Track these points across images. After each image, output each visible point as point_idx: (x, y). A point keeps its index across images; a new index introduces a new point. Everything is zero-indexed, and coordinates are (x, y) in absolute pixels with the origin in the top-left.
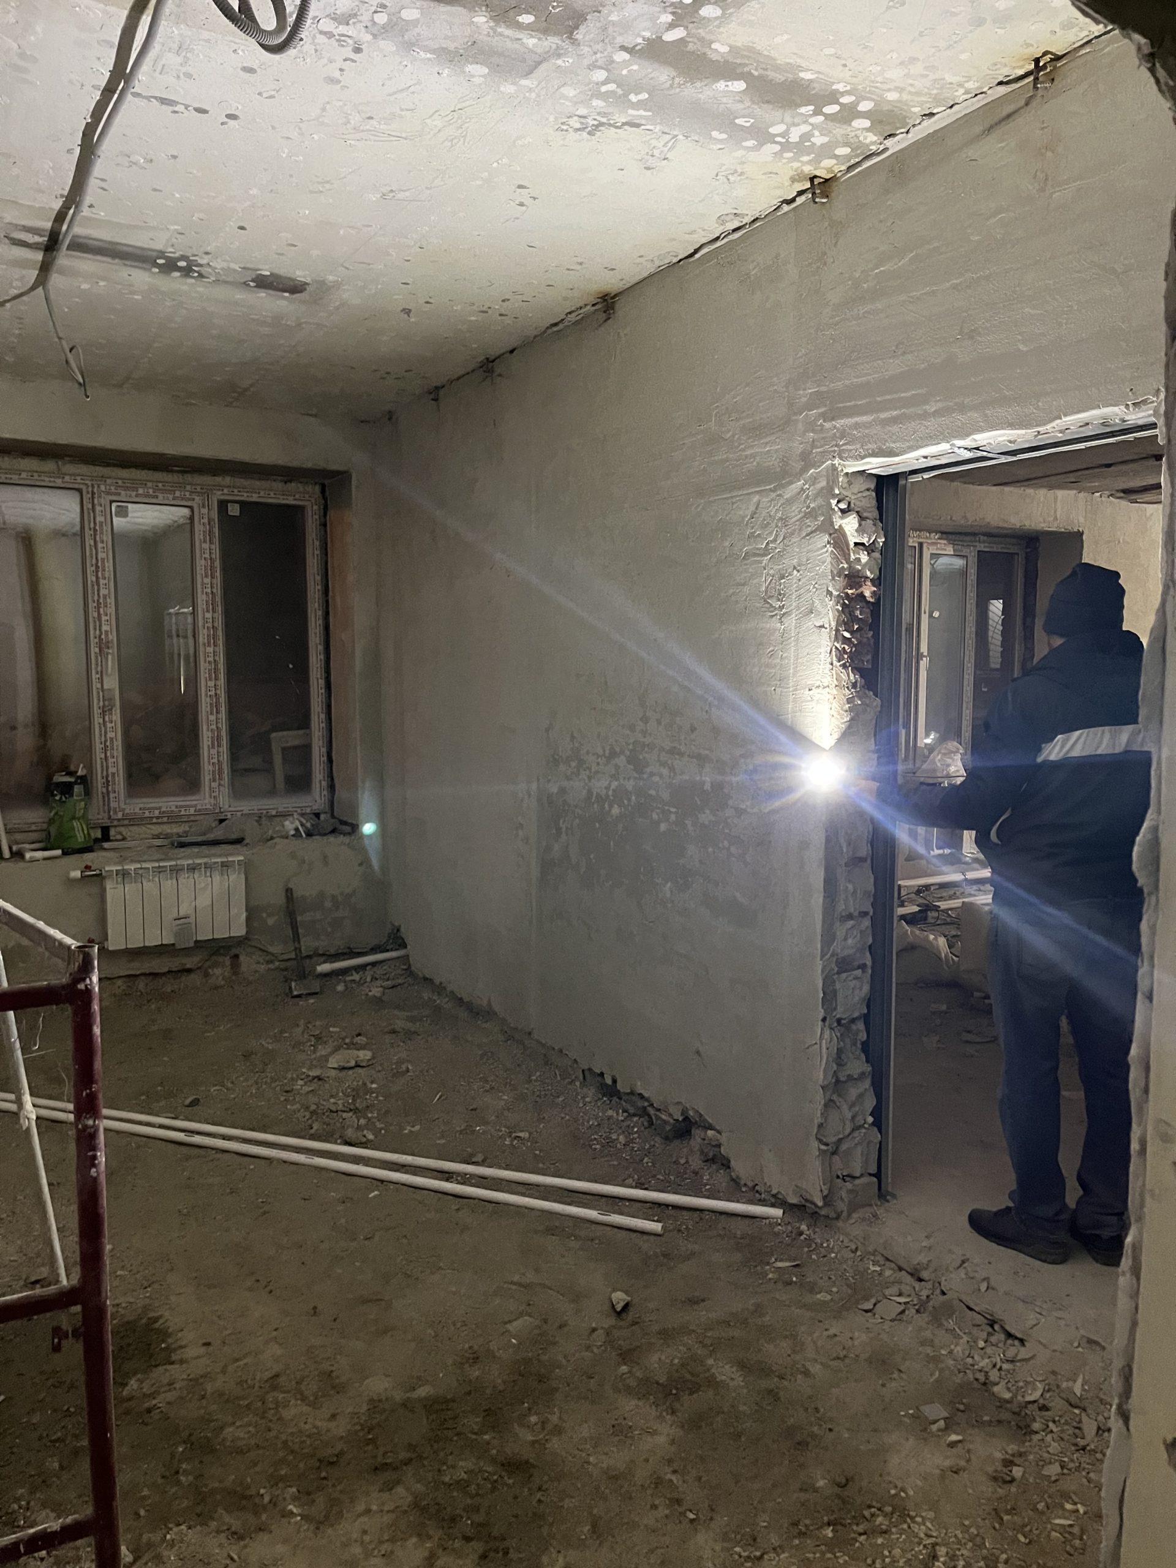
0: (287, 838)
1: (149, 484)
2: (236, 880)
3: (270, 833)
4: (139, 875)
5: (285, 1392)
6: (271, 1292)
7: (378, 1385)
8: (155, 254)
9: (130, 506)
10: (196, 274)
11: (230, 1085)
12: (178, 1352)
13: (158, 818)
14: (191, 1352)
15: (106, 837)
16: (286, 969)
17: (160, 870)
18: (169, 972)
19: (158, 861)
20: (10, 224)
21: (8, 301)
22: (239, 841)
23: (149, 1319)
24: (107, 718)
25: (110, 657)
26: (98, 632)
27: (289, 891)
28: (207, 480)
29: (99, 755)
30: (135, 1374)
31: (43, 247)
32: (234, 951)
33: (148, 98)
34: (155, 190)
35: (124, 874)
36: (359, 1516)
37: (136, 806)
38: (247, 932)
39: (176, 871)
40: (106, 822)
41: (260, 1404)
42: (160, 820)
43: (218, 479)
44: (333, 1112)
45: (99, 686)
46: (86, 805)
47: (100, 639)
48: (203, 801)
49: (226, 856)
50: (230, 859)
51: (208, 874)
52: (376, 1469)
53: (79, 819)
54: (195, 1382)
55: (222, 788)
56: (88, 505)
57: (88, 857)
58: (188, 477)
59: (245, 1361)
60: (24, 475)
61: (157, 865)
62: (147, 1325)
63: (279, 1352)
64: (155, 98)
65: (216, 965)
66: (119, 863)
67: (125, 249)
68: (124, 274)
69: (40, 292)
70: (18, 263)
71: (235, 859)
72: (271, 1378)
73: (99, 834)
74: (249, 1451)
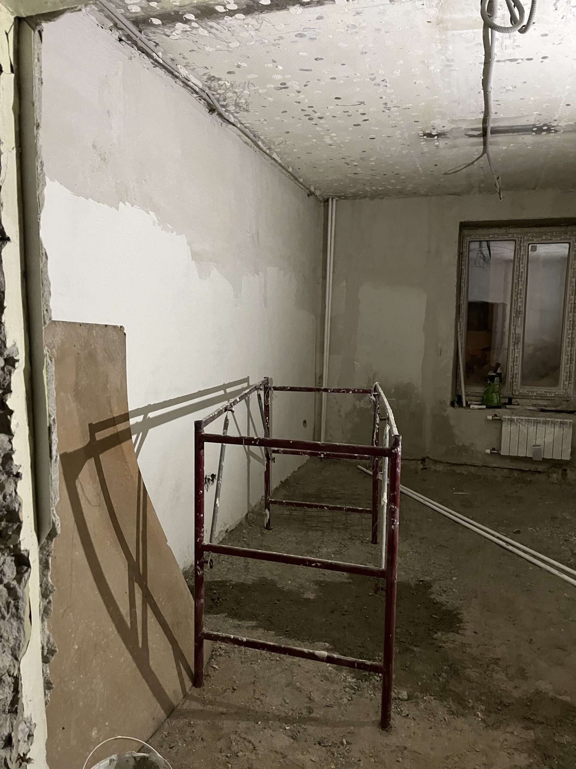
1: (549, 234)
2: (567, 432)
4: (519, 421)
5: (499, 667)
6: (514, 624)
7: (544, 686)
8: (531, 127)
9: (538, 245)
10: (553, 131)
11: (538, 529)
12: (463, 630)
13: (535, 396)
14: (468, 633)
15: (510, 403)
17: (528, 421)
18: (530, 471)
19: (529, 416)
20: (465, 129)
21: (475, 161)
22: (573, 412)
23: (457, 612)
24: (516, 347)
25: (520, 318)
26: (516, 307)
29: (510, 364)
30: (443, 631)
31: (482, 135)
32: (564, 468)
33: (504, 61)
34: (522, 99)
35: (511, 421)
36: (508, 733)
37: (524, 390)
38: (571, 459)
39: (537, 423)
40: (511, 396)
41: (486, 666)
42: (536, 398)
45: (514, 331)
46: (499, 386)
47: (517, 310)
49: (563, 419)
50: (565, 420)
51: (553, 427)
52: (525, 718)
53: (496, 393)
54: (463, 645)
55: (570, 385)
56: (518, 247)
57: (498, 411)
58: (570, 228)
59: (488, 647)
60: (492, 236)
61: (527, 418)
62: (455, 615)
63: (506, 650)
64: (508, 60)
65: (554, 472)
66: (511, 415)
67: (517, 127)
68: (521, 139)
69: (486, 155)
70: (474, 145)
71: (568, 421)
72: (496, 659)
73: (507, 401)
74: (473, 682)
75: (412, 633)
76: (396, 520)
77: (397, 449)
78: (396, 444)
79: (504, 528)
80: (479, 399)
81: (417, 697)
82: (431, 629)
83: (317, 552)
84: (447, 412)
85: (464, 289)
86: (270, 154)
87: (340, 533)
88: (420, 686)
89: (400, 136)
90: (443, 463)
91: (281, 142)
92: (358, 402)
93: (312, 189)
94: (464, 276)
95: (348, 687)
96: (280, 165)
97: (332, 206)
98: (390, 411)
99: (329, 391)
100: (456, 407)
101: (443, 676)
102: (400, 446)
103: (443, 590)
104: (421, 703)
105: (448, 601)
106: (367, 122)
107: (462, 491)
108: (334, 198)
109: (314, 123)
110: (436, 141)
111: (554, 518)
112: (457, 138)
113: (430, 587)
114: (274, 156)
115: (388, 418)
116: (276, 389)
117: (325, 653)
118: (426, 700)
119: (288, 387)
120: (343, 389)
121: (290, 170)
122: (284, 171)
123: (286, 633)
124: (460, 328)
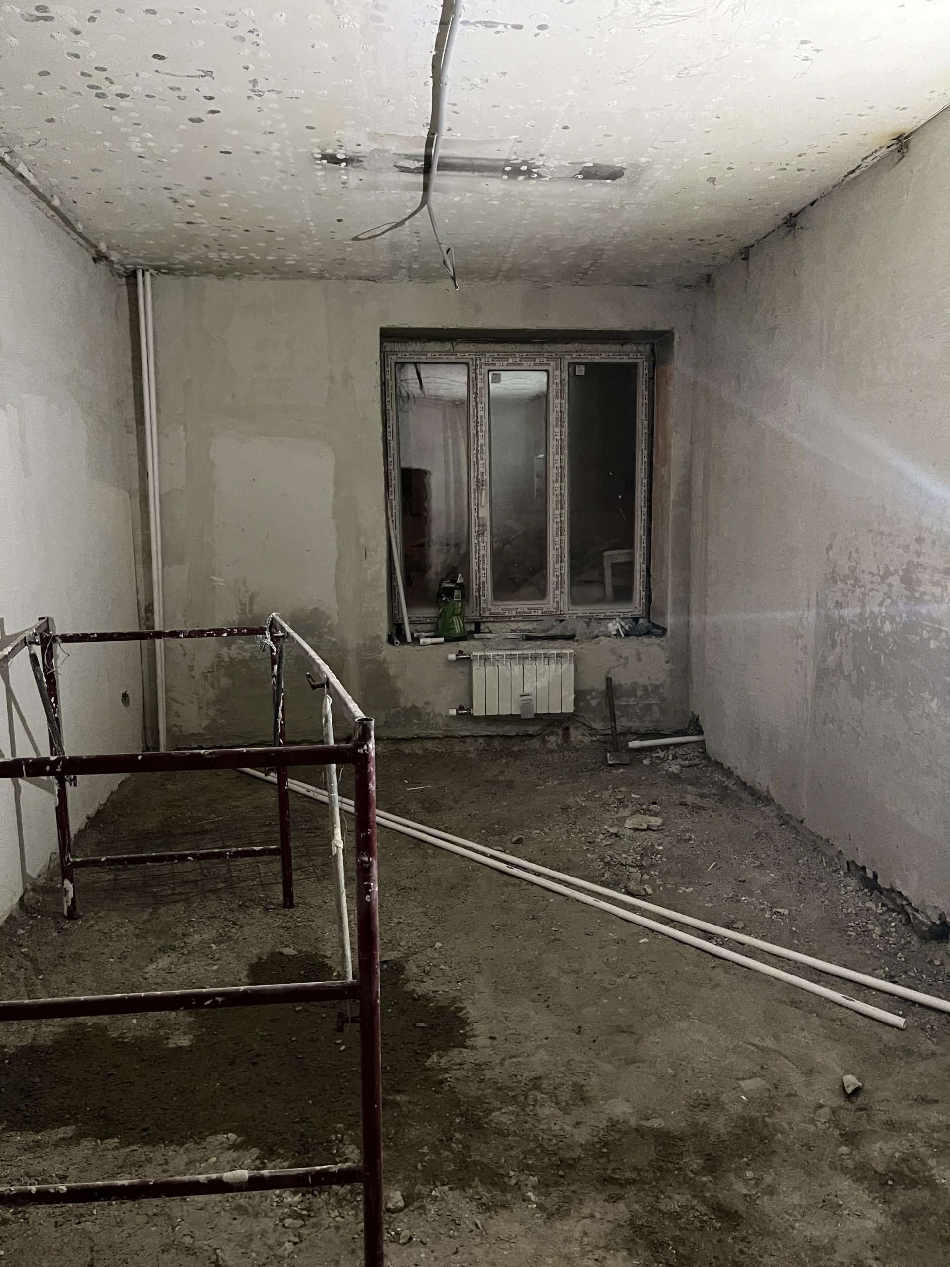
0: (609, 637)
1: (517, 355)
2: (568, 667)
3: (596, 632)
4: (497, 659)
5: (543, 1093)
6: (548, 1006)
7: (620, 1108)
8: (503, 163)
9: (502, 373)
10: (536, 176)
11: (547, 831)
12: (472, 1039)
13: (514, 617)
14: (481, 1042)
15: (478, 630)
16: (605, 742)
17: (511, 657)
18: (517, 736)
19: (510, 650)
20: (395, 154)
21: (406, 220)
22: (572, 638)
23: (456, 1007)
24: (480, 539)
25: (484, 492)
26: (476, 474)
27: (609, 680)
28: (561, 347)
29: (474, 567)
30: (439, 1049)
31: (422, 171)
32: (565, 725)
33: (475, 24)
34: (494, 106)
35: (486, 659)
36: (584, 1218)
37: (499, 608)
38: (575, 710)
39: (523, 658)
40: (479, 619)
41: (523, 1098)
42: (516, 619)
43: (569, 347)
44: (624, 865)
45: (475, 515)
46: (462, 605)
47: (478, 479)
48: (548, 605)
49: (561, 648)
50: (564, 651)
51: (546, 663)
52: (605, 1180)
53: (457, 615)
54: (479, 1067)
55: (563, 595)
56: (472, 375)
57: (463, 645)
58: (546, 347)
59: (519, 1059)
60: (429, 355)
61: (509, 653)
62: (454, 1012)
63: (546, 1058)
64: (480, 22)
65: (552, 734)
66: (483, 650)
67: (480, 162)
68: (484, 185)
69: (426, 207)
70: (408, 187)
71: (567, 651)
72: (535, 1078)
73: (472, 627)
74: (508, 1135)
75: (388, 1068)
76: (372, 884)
77: (367, 746)
78: (365, 737)
79: (496, 838)
80: (429, 627)
81: (420, 1196)
82: (419, 1051)
83: (182, 945)
84: (383, 653)
85: (393, 444)
86: (13, 164)
87: (222, 900)
88: (421, 1171)
89: (277, 153)
90: (383, 740)
91: (36, 139)
92: (225, 649)
93: (103, 247)
94: (392, 422)
95: (290, 1217)
96: (34, 189)
97: (145, 285)
98: (325, 668)
99: (182, 636)
100: (397, 643)
101: (457, 1139)
102: (373, 739)
103: (424, 972)
104: (429, 1206)
105: (435, 989)
106: (216, 115)
107: (419, 784)
108: (148, 270)
109: (109, 106)
110: (343, 171)
111: (565, 809)
112: (380, 170)
113: (401, 970)
114: (22, 169)
115: (328, 682)
116: (66, 639)
117: (243, 1174)
118: (437, 1197)
119: (93, 634)
120: (210, 630)
121: (56, 202)
122: (42, 205)
123: (144, 1134)
124: (392, 509)
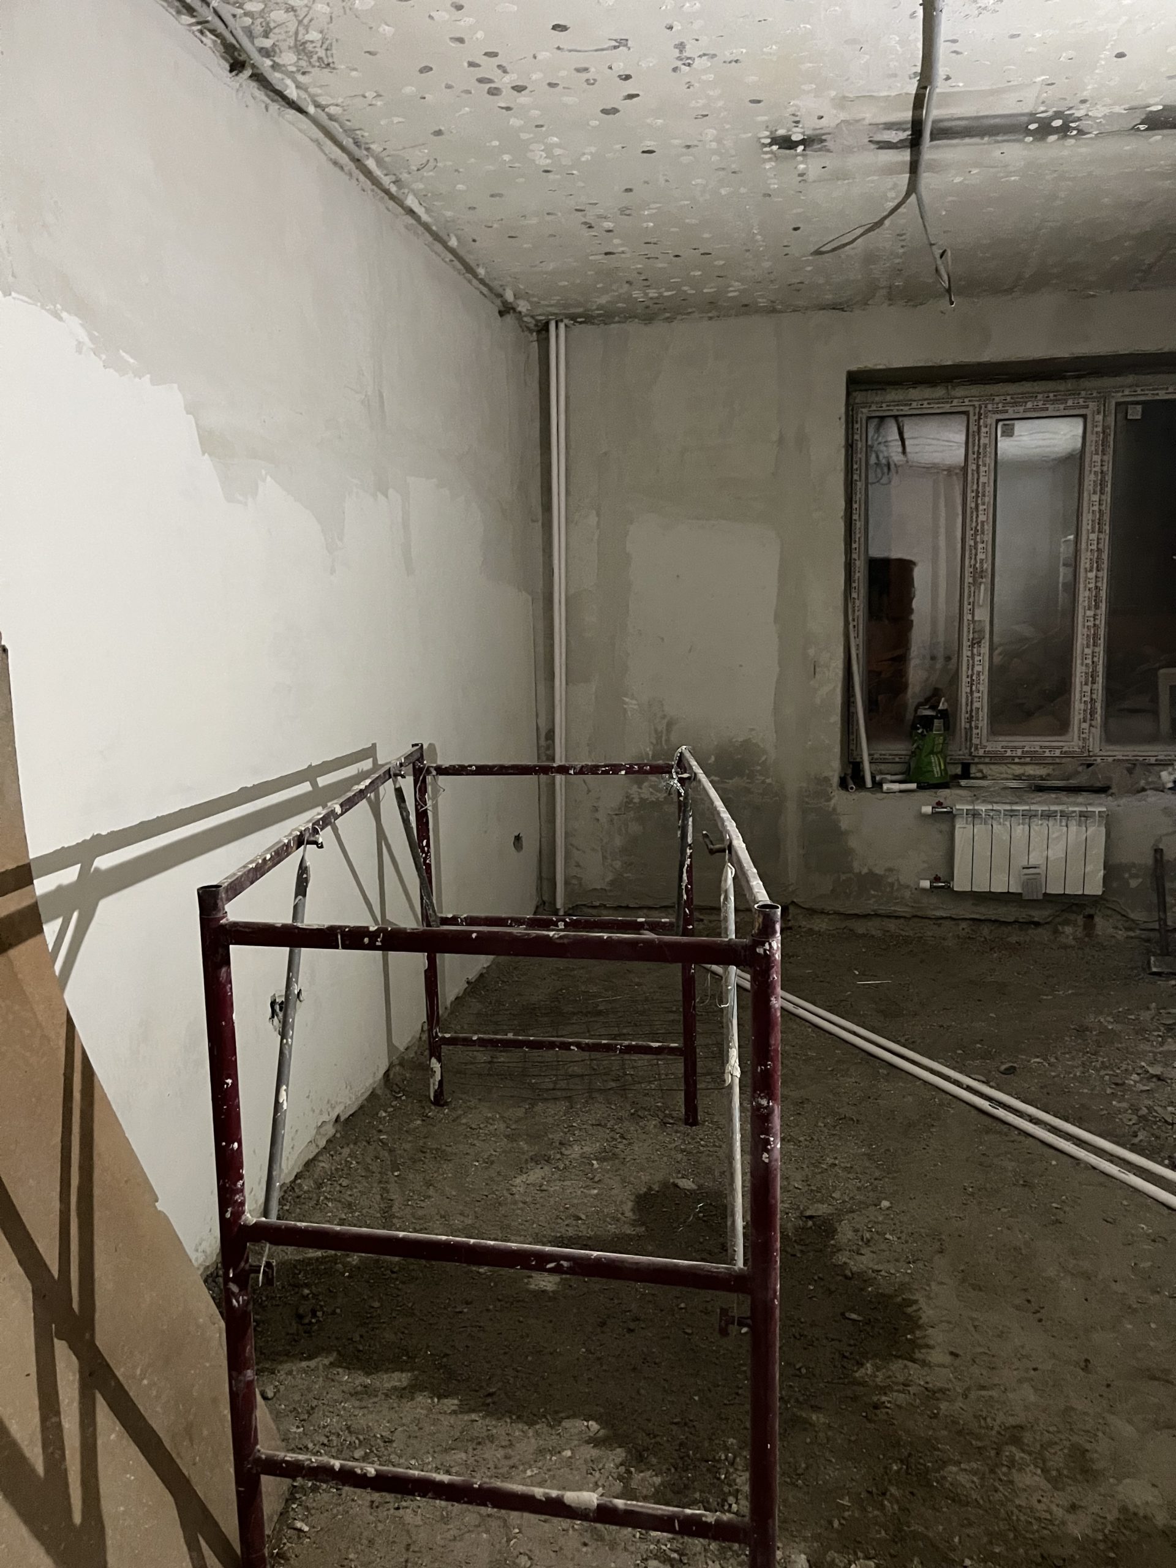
0: (1163, 791)
1: (1040, 396)
2: (1097, 833)
3: (1142, 783)
4: (991, 816)
5: (1023, 1451)
6: (1040, 1321)
8: (1025, 119)
9: (1016, 422)
10: (1075, 132)
11: (1053, 1060)
12: (923, 1351)
13: (1020, 758)
14: (936, 1356)
15: (966, 774)
16: (1148, 940)
17: (1012, 814)
18: (1016, 922)
19: (1011, 803)
20: (870, 125)
21: (885, 218)
22: (1104, 790)
23: (903, 1299)
24: (975, 650)
25: (982, 587)
26: (973, 562)
27: (1158, 852)
28: (1108, 382)
29: (965, 689)
30: (875, 1356)
31: (908, 144)
32: (1088, 911)
34: (1013, 36)
35: (975, 815)
37: (997, 745)
38: (1104, 892)
39: (1029, 816)
40: (967, 759)
41: (993, 1453)
42: (1022, 760)
43: (1119, 380)
44: (1169, 1124)
45: (970, 617)
46: (945, 740)
47: (975, 568)
48: (1072, 742)
49: (1086, 805)
50: (1090, 809)
51: (1064, 823)
53: (936, 754)
54: (932, 1394)
55: (1093, 730)
56: (973, 428)
57: (944, 793)
58: (1086, 383)
59: (990, 1393)
60: (914, 405)
61: (1008, 807)
62: (901, 1306)
63: (1032, 1398)
65: (1067, 922)
66: (972, 803)
67: (992, 121)
68: (997, 153)
69: (913, 197)
70: (890, 170)
71: (1097, 810)
72: (1014, 1427)
73: (958, 770)
74: (967, 1504)
75: (804, 1371)
76: (772, 1139)
77: (770, 944)
78: (767, 932)
79: (977, 1063)
80: (898, 768)
82: (847, 1354)
83: (559, 1156)
84: (833, 802)
85: (859, 525)
86: (401, 197)
87: (610, 1104)
88: (838, 1532)
89: (714, 145)
90: (828, 914)
91: (424, 161)
92: (635, 787)
93: (509, 296)
94: (859, 496)
95: (656, 1557)
96: (427, 227)
97: (558, 340)
98: (731, 826)
99: (572, 772)
100: (852, 788)
101: (891, 1495)
102: (778, 934)
103: (862, 1239)
105: (876, 1267)
106: (635, 99)
107: (875, 977)
108: (562, 321)
109: (503, 105)
110: (800, 158)
111: (1082, 1031)
112: (849, 150)
113: (831, 1232)
114: (411, 201)
115: (730, 847)
116: (442, 771)
117: (590, 1498)
119: (471, 766)
120: (605, 766)
121: (453, 242)
122: (438, 247)
123: (489, 1400)
124: (854, 611)
